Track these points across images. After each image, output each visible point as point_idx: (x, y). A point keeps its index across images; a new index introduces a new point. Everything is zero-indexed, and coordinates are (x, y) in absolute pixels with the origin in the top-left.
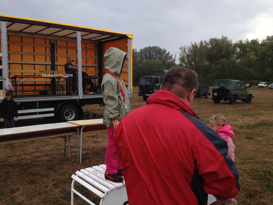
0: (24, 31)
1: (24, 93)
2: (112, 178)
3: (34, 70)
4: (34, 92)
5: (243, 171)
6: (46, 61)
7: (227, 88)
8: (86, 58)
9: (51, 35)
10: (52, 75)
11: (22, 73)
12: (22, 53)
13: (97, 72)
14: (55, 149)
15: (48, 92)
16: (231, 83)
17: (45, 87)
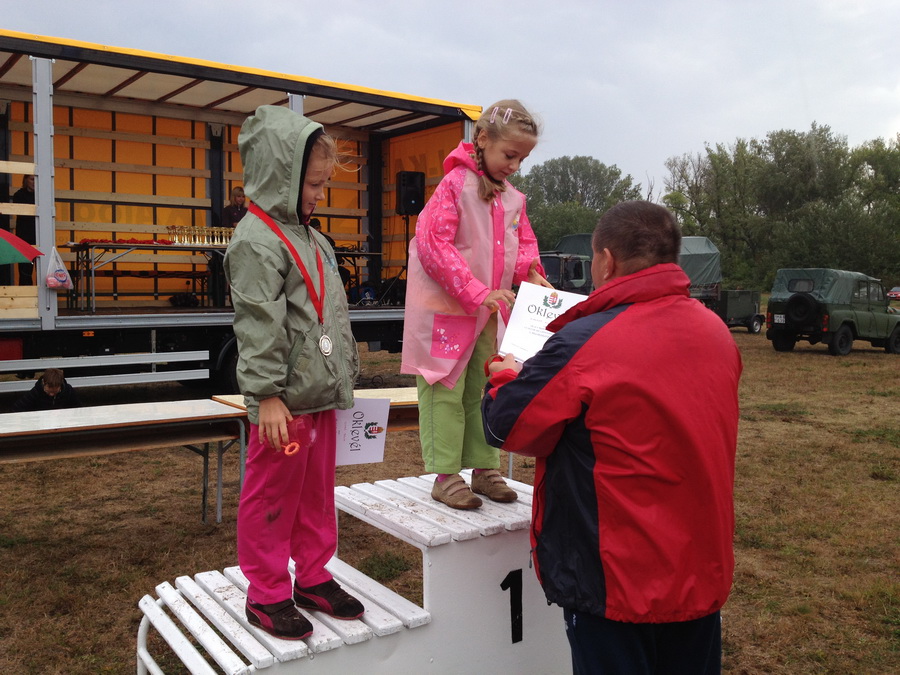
0: (120, 93)
1: (120, 298)
2: (269, 622)
3: (155, 223)
4: (152, 298)
5: (842, 599)
6: (193, 196)
7: (820, 297)
9: (209, 107)
10: (208, 241)
11: (114, 233)
12: (114, 167)
13: (364, 236)
14: (184, 489)
15: (199, 298)
16: (835, 281)
17: (191, 280)
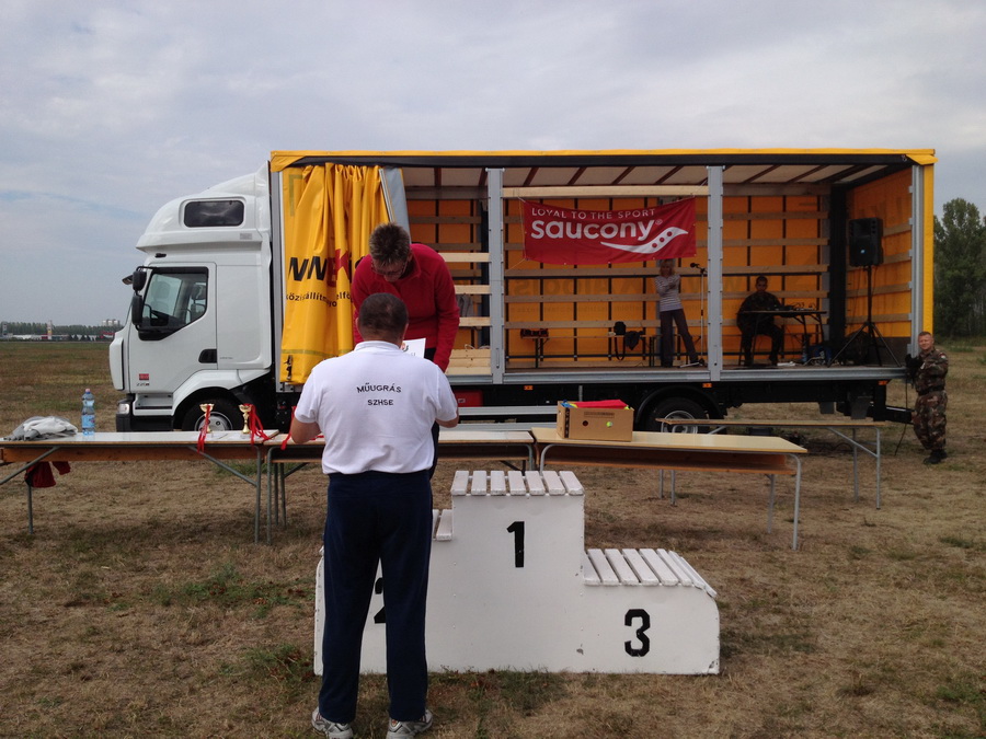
8: (784, 248)
9: (659, 183)
13: (824, 292)
